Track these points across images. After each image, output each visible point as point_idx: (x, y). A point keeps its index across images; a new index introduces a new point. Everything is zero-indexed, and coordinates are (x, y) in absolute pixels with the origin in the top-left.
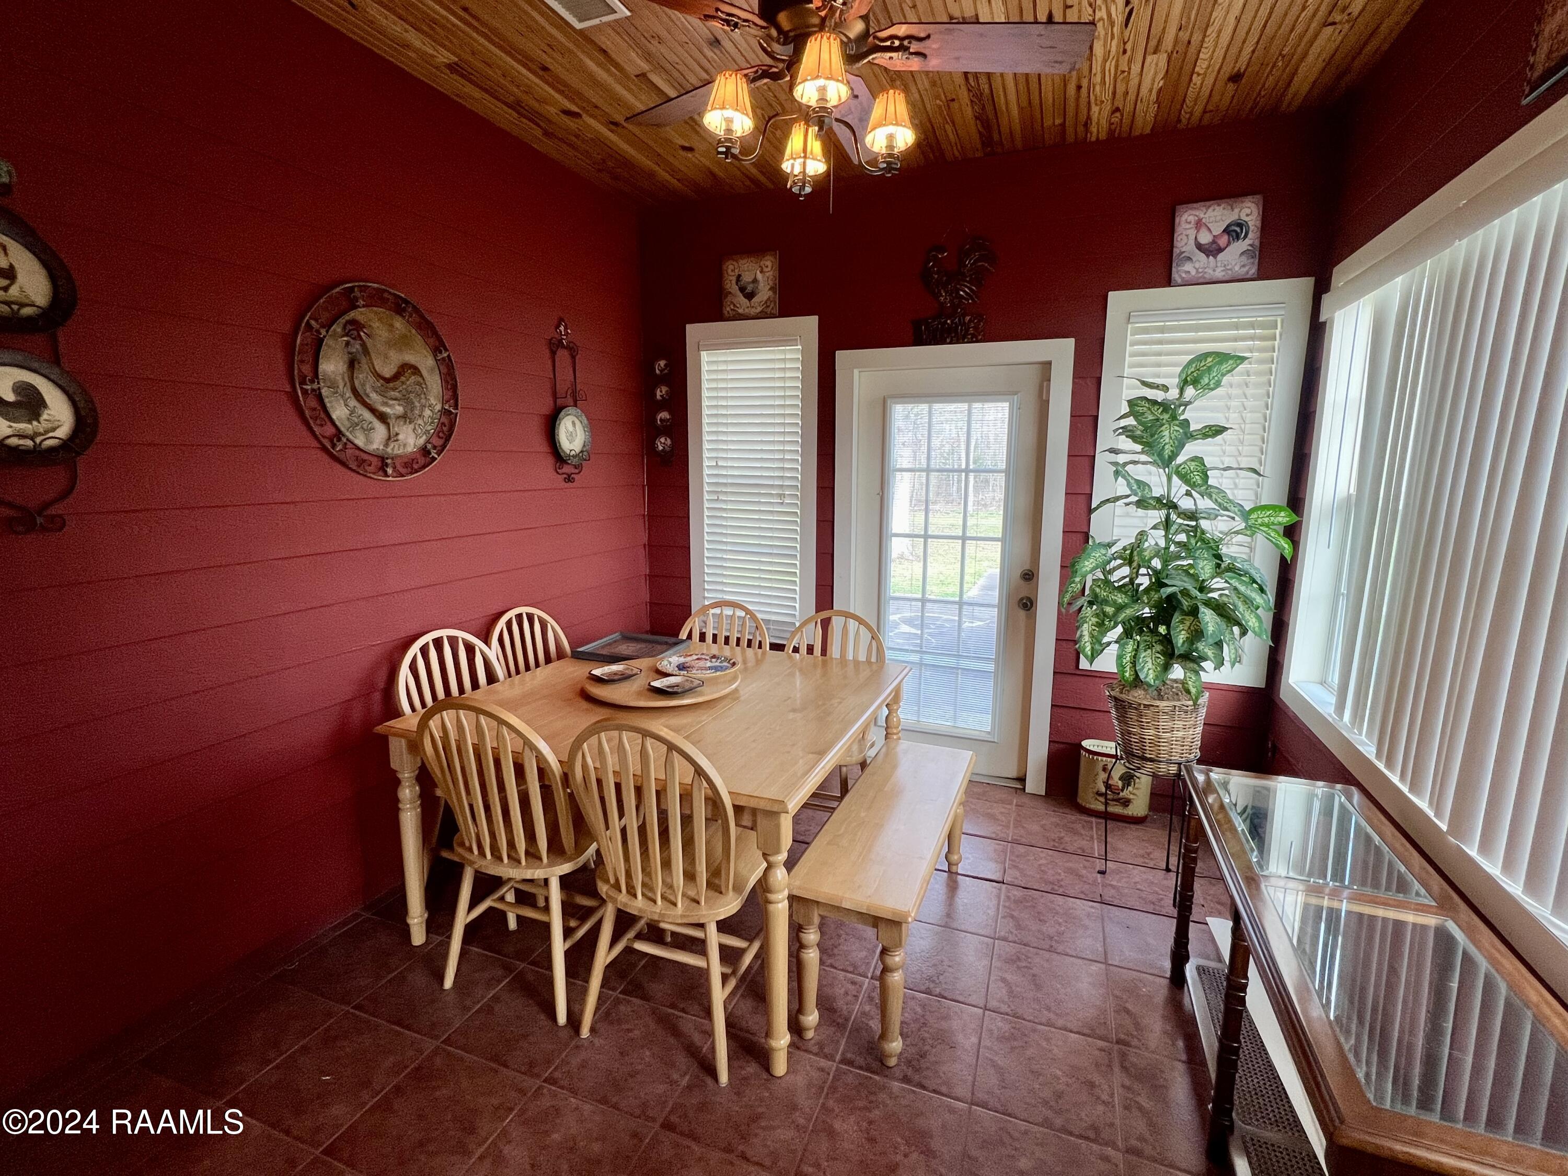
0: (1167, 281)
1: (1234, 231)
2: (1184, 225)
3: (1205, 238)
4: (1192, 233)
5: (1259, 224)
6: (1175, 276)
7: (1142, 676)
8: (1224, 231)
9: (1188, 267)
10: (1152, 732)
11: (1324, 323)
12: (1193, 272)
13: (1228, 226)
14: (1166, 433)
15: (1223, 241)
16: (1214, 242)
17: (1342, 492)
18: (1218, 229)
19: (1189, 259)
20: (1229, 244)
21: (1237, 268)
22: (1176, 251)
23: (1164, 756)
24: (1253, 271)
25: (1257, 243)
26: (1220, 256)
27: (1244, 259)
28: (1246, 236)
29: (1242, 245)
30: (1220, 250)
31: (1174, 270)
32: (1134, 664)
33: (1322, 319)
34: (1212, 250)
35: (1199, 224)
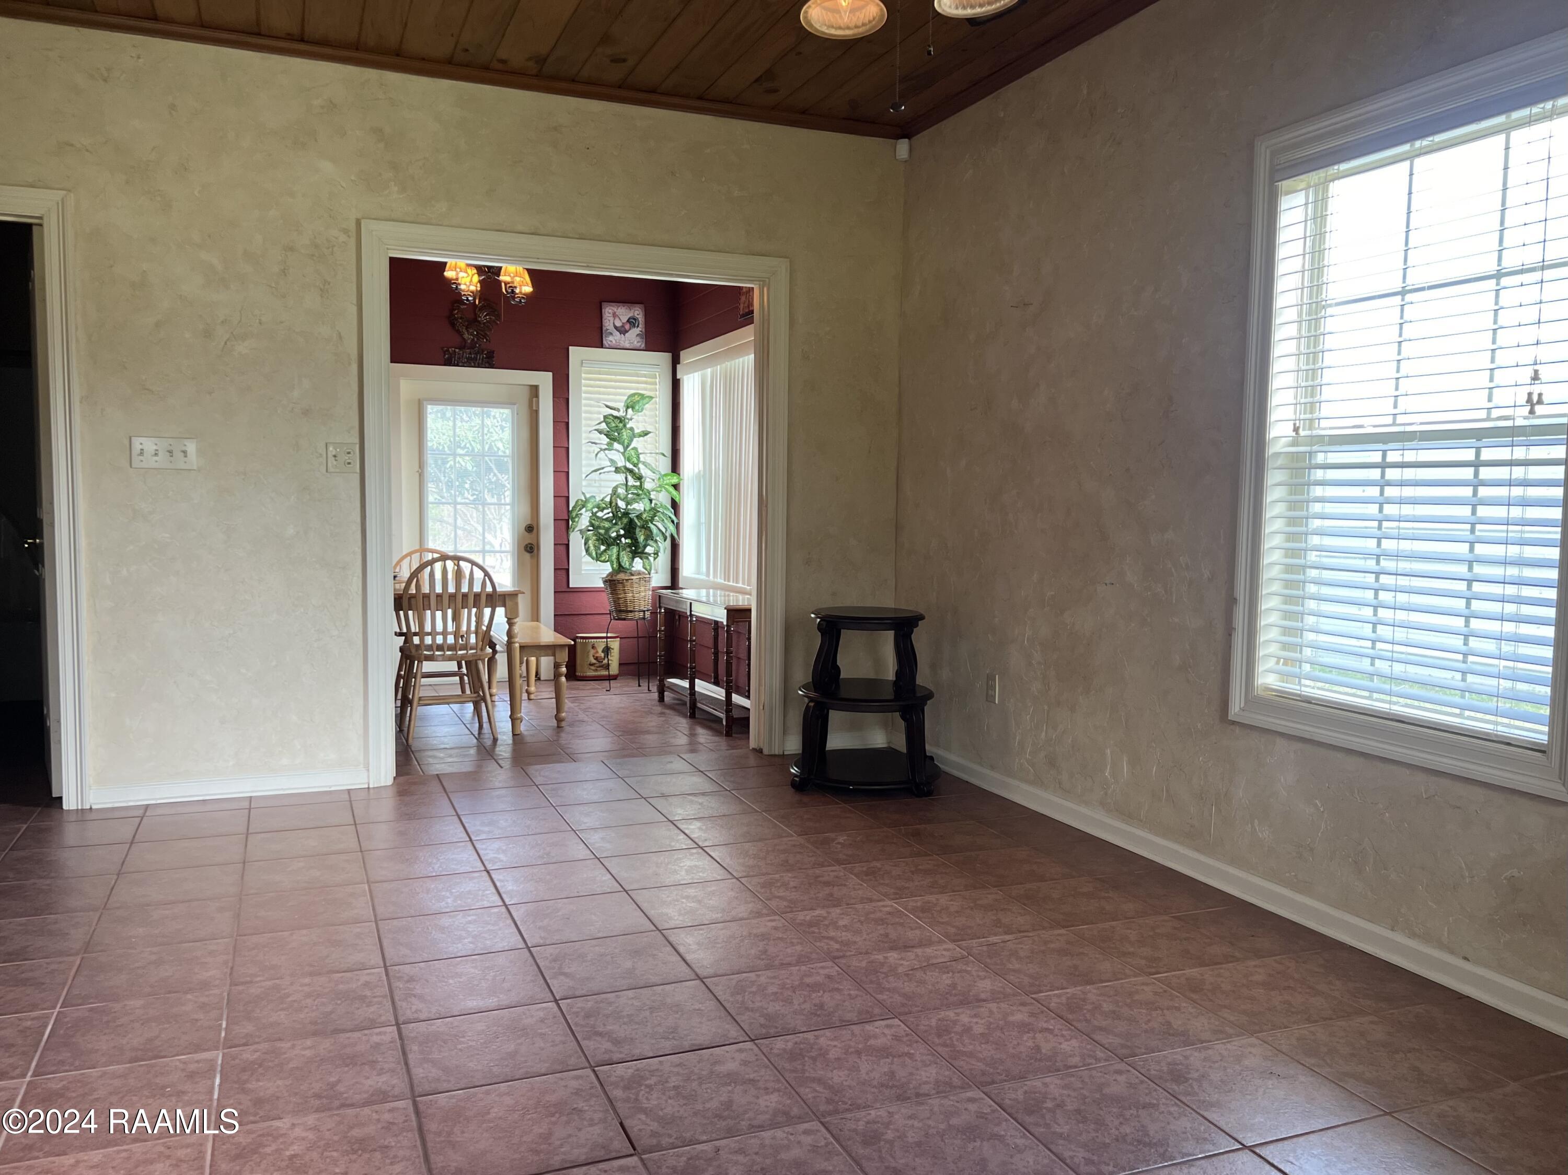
0: (601, 346)
1: (632, 322)
2: (607, 315)
3: (618, 324)
4: (612, 319)
5: (643, 320)
6: (604, 342)
7: (623, 564)
8: (628, 321)
9: (611, 338)
10: (631, 595)
11: (679, 380)
12: (614, 342)
13: (629, 319)
14: (624, 434)
15: (627, 326)
16: (623, 326)
17: (696, 471)
18: (625, 319)
19: (611, 334)
20: (630, 329)
21: (635, 343)
22: (604, 329)
23: (637, 608)
24: (643, 346)
25: (644, 330)
26: (627, 334)
27: (638, 339)
28: (638, 326)
29: (636, 331)
30: (627, 332)
31: (604, 339)
32: (618, 559)
33: (678, 377)
34: (622, 331)
35: (615, 315)
